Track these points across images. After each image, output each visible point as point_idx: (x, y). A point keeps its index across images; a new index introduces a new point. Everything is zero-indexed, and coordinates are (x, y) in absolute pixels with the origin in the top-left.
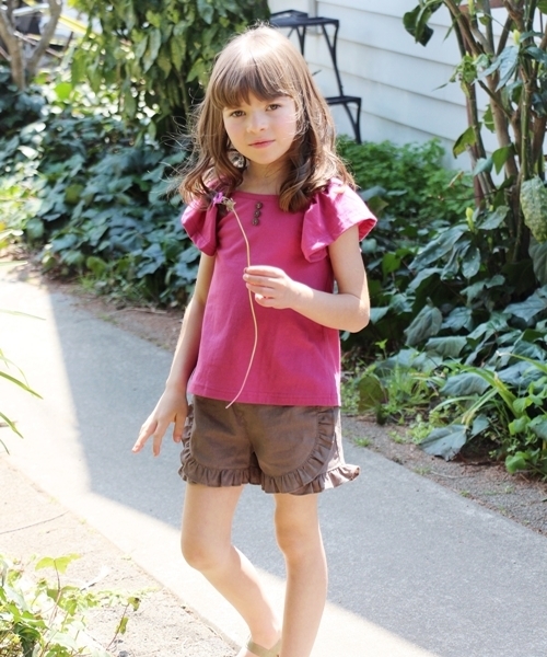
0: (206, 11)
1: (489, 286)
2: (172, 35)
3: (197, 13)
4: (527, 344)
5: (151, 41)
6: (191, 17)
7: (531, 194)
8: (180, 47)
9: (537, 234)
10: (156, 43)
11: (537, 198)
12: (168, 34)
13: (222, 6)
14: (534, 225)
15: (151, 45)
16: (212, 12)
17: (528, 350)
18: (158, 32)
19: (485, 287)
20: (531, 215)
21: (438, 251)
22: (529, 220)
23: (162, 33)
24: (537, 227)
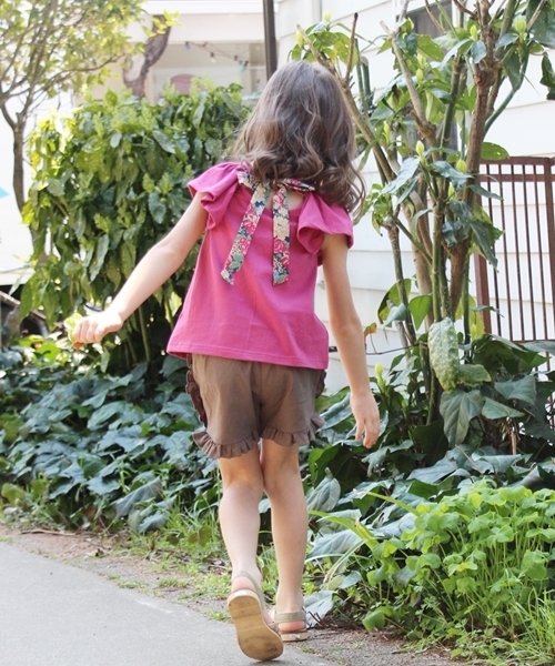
0: (157, 210)
1: (392, 450)
2: (122, 241)
3: (148, 213)
4: (413, 497)
5: (99, 247)
6: (141, 219)
7: (439, 336)
8: (130, 254)
9: (444, 381)
10: (104, 249)
11: (445, 341)
12: (117, 240)
13: (177, 206)
14: (440, 371)
15: (99, 252)
16: (165, 211)
17: (413, 503)
18: (106, 237)
19: (388, 450)
20: (438, 360)
21: (342, 413)
22: (436, 365)
23: (111, 237)
24: (443, 373)
